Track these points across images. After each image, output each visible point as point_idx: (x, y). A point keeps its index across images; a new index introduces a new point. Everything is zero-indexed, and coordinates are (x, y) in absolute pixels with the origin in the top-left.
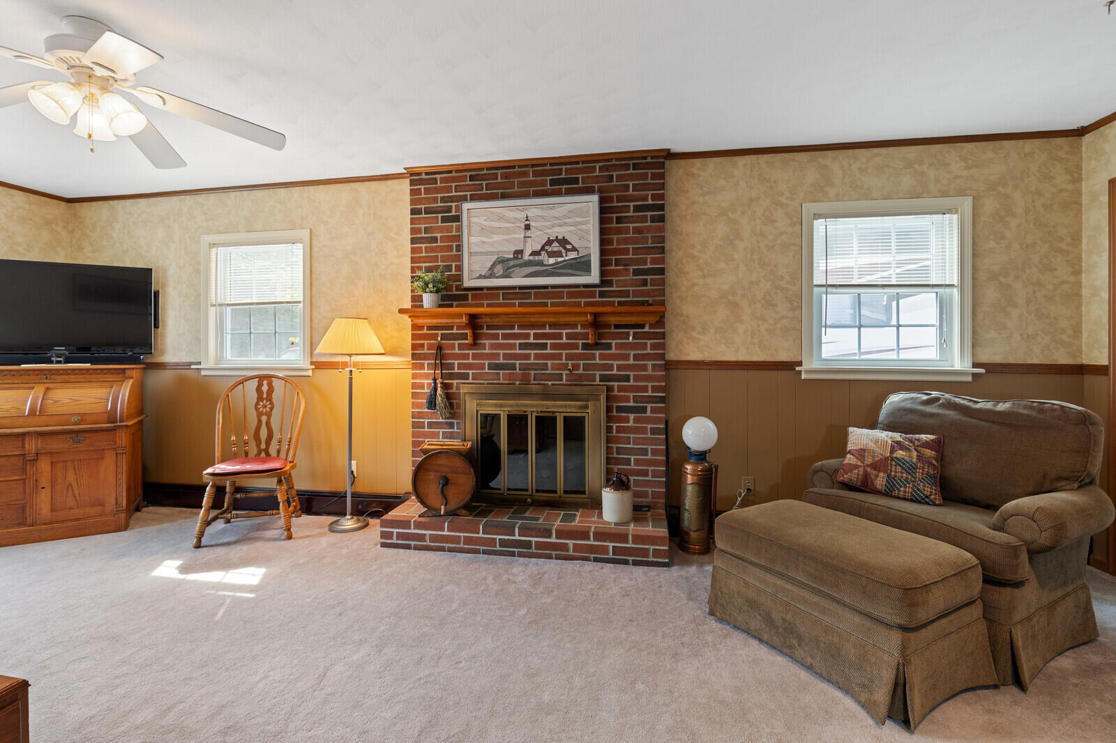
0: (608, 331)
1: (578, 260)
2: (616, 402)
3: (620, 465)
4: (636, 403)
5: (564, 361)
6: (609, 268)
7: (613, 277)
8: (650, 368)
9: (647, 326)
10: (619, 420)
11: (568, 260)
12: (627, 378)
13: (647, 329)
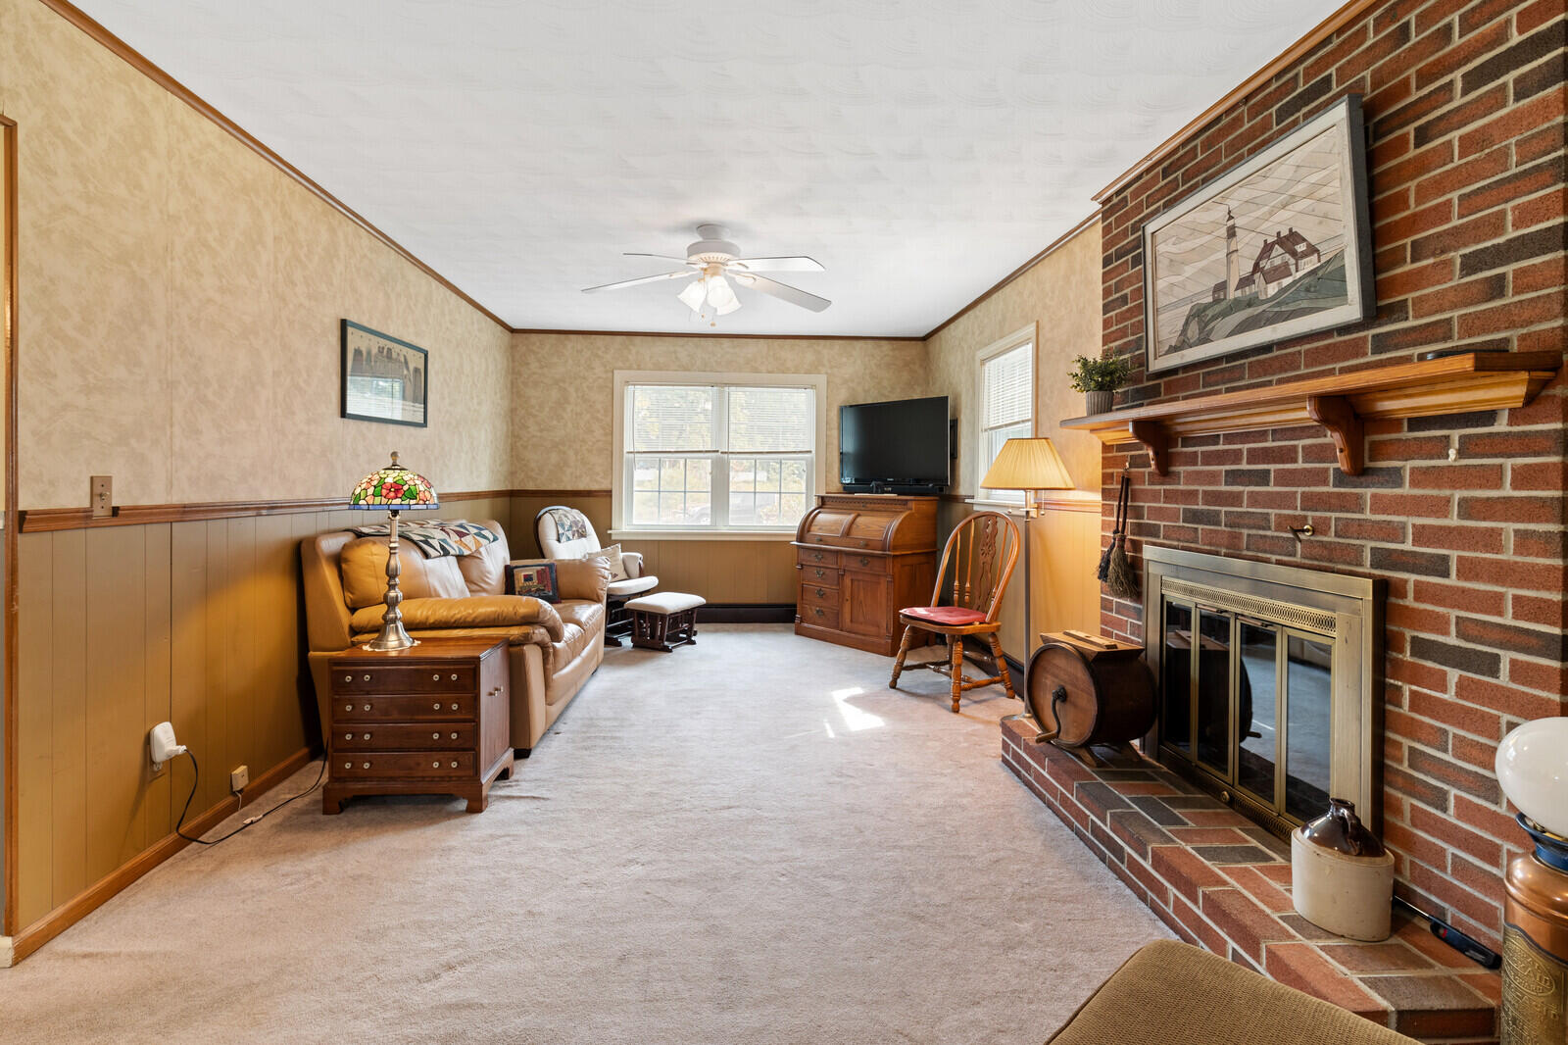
0: (1394, 436)
1: (1320, 273)
2: (1412, 627)
3: (1420, 799)
4: (1467, 639)
5: (1299, 512)
6: (1399, 271)
7: (1405, 293)
8: (1510, 541)
9: (1504, 417)
10: (1416, 676)
11: (1301, 279)
12: (1440, 566)
13: (1501, 426)
